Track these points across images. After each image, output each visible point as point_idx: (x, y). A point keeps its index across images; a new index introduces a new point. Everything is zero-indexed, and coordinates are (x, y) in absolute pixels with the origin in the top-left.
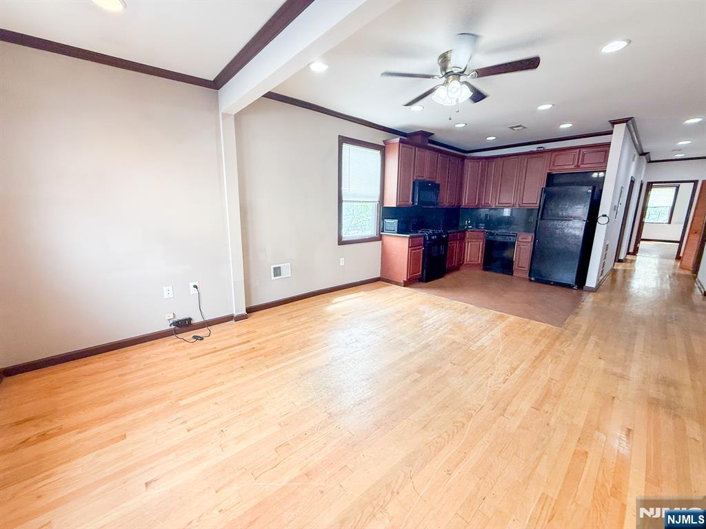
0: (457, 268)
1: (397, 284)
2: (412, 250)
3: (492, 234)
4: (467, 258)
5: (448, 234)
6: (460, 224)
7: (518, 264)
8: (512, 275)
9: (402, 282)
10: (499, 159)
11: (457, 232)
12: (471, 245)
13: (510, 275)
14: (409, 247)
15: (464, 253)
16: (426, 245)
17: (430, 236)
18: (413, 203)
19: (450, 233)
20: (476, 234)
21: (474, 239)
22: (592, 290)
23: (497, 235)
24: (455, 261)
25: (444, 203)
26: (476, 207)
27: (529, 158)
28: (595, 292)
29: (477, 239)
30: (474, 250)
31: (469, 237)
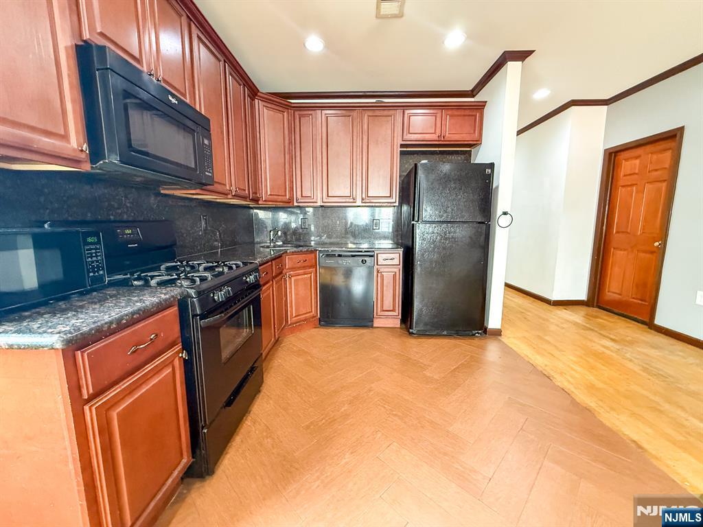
3: (330, 256)
4: (292, 311)
5: (257, 269)
6: (257, 240)
7: (382, 307)
8: (372, 327)
10: (319, 112)
11: (272, 260)
12: (295, 281)
13: (368, 327)
20: (302, 257)
21: (299, 268)
22: (497, 333)
23: (340, 256)
24: (274, 328)
25: (225, 185)
26: (287, 205)
27: (369, 116)
28: (500, 335)
29: (304, 267)
30: (302, 292)
31: (290, 266)
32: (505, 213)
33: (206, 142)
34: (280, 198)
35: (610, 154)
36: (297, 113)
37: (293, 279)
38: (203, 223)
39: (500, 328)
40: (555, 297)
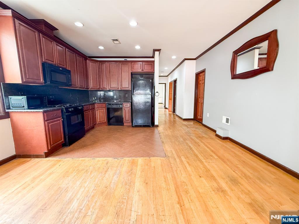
0: (93, 128)
1: (38, 156)
2: (48, 123)
3: (110, 104)
4: (98, 120)
5: (82, 106)
6: (90, 100)
7: (126, 119)
8: (123, 125)
9: (43, 154)
10: (107, 63)
11: (90, 105)
12: (99, 111)
13: (122, 125)
14: (45, 121)
15: (96, 117)
16: (65, 117)
17: (67, 109)
18: (45, 82)
19: (84, 105)
20: (101, 105)
21: (100, 108)
22: (157, 126)
23: (112, 104)
24: (91, 124)
25: (76, 85)
26: (98, 90)
27: (121, 64)
28: (158, 127)
29: (102, 108)
30: (101, 114)
31: (97, 107)
32: (157, 92)
33: (69, 76)
34: (95, 88)
35: (197, 74)
36: (100, 63)
37: (98, 111)
38: (71, 95)
39: (158, 124)
40: (184, 118)
